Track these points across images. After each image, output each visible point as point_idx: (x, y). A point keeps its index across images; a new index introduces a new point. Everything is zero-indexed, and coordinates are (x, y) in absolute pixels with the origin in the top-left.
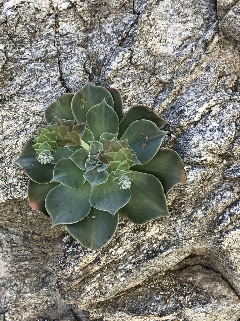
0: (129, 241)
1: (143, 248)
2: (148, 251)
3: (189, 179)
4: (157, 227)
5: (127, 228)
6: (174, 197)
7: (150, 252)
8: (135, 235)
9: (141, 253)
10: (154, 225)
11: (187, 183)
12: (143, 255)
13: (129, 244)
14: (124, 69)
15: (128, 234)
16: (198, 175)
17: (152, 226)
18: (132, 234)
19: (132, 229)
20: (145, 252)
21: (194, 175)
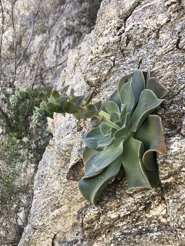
0: (125, 209)
1: (140, 223)
2: (143, 228)
3: (172, 149)
4: (163, 208)
5: (133, 199)
6: (167, 172)
7: (144, 230)
8: (135, 206)
9: (136, 227)
10: (160, 205)
11: (169, 153)
12: (136, 230)
13: (124, 212)
14: (168, 54)
15: (130, 203)
16: (183, 146)
17: (158, 205)
18: (133, 205)
19: (136, 201)
20: (140, 227)
21: (178, 146)
